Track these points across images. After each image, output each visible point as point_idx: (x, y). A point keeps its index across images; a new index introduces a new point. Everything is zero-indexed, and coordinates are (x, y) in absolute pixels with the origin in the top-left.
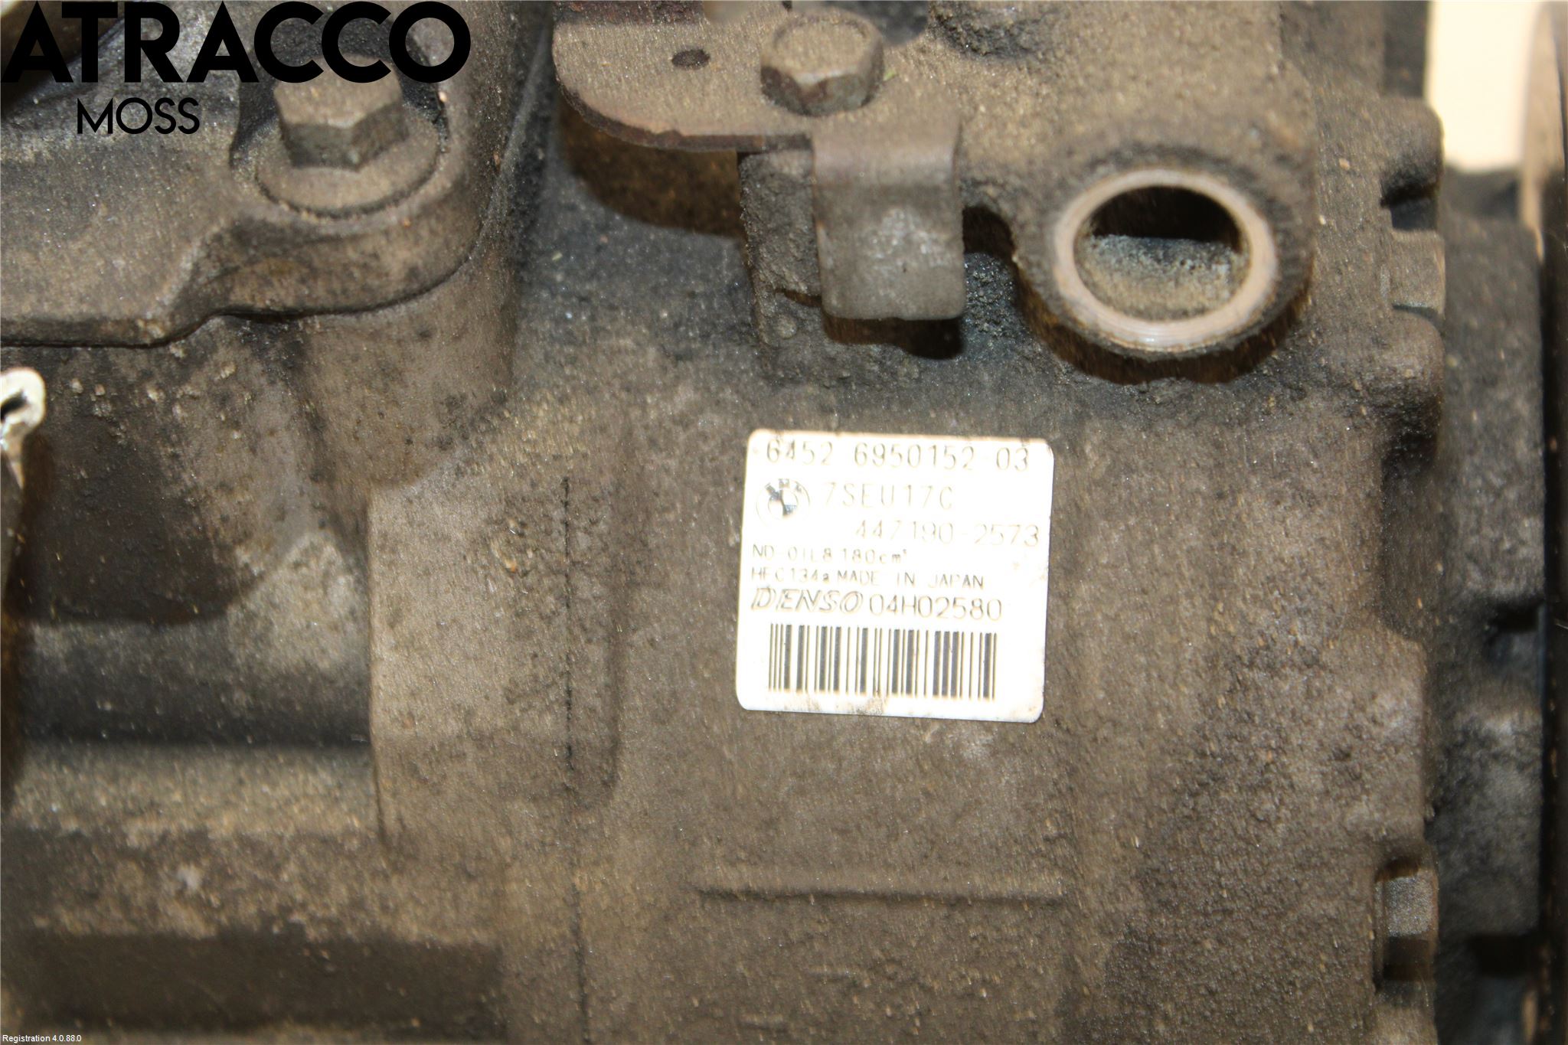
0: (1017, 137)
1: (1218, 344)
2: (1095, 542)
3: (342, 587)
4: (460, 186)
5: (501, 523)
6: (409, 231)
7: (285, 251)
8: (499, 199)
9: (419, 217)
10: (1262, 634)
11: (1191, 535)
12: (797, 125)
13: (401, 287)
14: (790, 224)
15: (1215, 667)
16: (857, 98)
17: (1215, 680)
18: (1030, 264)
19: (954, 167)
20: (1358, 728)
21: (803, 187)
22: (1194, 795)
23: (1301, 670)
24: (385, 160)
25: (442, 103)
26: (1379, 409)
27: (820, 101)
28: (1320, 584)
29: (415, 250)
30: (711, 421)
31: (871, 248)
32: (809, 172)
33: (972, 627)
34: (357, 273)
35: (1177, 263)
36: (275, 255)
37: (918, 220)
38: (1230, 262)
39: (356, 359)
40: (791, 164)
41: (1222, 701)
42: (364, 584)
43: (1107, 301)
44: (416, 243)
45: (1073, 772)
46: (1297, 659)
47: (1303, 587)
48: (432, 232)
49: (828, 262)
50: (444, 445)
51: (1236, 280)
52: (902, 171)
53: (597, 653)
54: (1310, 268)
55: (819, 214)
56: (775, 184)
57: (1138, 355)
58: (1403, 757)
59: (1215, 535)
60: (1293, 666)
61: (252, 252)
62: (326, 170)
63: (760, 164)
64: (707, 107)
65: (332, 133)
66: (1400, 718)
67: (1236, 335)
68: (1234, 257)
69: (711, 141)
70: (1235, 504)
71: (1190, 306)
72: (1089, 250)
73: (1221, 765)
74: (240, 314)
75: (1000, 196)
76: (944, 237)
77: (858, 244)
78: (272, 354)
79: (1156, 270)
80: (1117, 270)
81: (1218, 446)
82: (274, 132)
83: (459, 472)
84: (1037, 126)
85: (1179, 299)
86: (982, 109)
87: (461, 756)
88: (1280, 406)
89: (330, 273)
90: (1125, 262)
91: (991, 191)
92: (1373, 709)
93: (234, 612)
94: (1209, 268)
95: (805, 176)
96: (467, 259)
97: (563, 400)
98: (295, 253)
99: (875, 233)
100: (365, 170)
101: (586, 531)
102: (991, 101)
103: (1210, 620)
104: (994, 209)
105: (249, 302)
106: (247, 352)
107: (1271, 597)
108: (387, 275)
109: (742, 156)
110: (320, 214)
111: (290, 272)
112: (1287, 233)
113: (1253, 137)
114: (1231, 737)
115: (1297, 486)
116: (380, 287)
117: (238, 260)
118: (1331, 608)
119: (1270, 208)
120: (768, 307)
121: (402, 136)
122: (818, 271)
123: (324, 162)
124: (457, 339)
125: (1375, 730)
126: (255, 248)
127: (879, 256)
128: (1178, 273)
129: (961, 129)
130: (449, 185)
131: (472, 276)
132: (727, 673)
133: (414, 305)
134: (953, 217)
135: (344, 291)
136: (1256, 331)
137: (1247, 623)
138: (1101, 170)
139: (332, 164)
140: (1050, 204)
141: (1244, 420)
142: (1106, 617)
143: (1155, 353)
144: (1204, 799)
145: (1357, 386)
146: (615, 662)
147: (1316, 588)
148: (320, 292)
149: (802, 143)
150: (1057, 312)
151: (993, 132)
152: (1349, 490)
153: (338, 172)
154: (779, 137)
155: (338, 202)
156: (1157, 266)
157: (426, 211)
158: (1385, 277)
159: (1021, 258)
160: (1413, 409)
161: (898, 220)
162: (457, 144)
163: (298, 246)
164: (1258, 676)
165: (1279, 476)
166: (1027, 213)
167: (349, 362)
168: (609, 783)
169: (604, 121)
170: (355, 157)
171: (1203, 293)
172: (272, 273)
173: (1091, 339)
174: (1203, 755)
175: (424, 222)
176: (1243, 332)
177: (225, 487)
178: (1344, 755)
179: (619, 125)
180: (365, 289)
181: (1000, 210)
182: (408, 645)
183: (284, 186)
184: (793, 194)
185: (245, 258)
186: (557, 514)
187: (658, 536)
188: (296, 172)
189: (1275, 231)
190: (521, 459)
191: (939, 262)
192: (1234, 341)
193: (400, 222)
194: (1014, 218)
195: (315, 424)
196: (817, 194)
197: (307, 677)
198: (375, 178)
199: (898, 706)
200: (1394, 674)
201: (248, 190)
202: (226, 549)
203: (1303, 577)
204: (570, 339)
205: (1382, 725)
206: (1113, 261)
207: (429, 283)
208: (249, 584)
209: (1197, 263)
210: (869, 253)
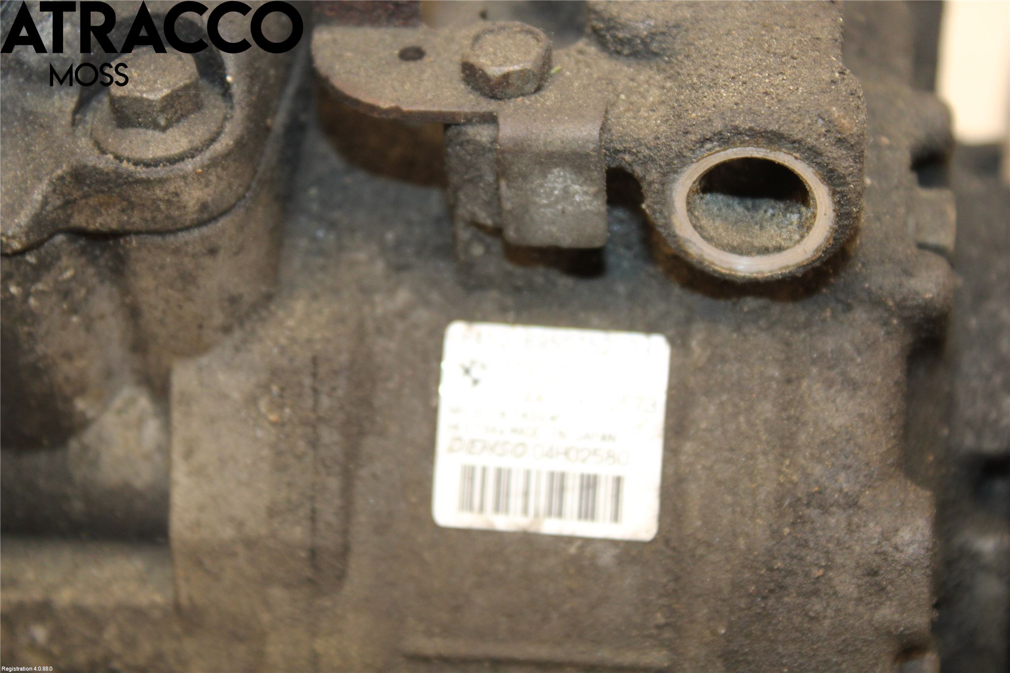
0: (647, 119)
1: (790, 272)
2: (697, 412)
3: (152, 429)
4: (240, 144)
5: (266, 388)
6: (202, 176)
7: (110, 189)
8: (270, 152)
9: (209, 166)
10: (817, 482)
11: (766, 409)
12: (487, 106)
13: (195, 216)
14: (481, 176)
15: (780, 506)
16: (530, 87)
17: (782, 515)
18: (654, 212)
19: (601, 141)
20: (884, 553)
21: (490, 150)
22: (765, 598)
23: (845, 510)
24: (184, 123)
25: (228, 84)
26: (905, 320)
27: (504, 87)
28: (860, 448)
29: (206, 190)
30: (422, 315)
31: (539, 195)
32: (495, 140)
33: (605, 472)
34: (163, 206)
35: (762, 212)
36: (102, 192)
37: (574, 177)
38: (800, 212)
39: (162, 267)
40: (482, 134)
41: (787, 530)
42: (167, 427)
43: (709, 239)
44: (207, 186)
45: (677, 579)
46: (842, 501)
47: (848, 449)
48: (219, 178)
49: (508, 206)
50: (227, 330)
51: (805, 227)
52: (562, 142)
53: (334, 483)
54: (857, 218)
55: (502, 170)
56: (470, 148)
57: (732, 278)
58: (918, 575)
59: (784, 409)
60: (839, 506)
61: (86, 189)
62: (141, 130)
63: (459, 133)
64: (422, 90)
65: (146, 103)
66: (915, 546)
67: (804, 266)
68: (803, 209)
69: (424, 116)
70: (799, 387)
71: (771, 244)
72: (698, 201)
73: (785, 577)
74: (77, 233)
75: (634, 161)
76: (592, 190)
77: (529, 193)
78: (102, 262)
79: (746, 216)
80: (718, 216)
81: (788, 344)
82: (106, 100)
83: (237, 349)
84: (662, 110)
85: (763, 239)
86: (623, 97)
87: (234, 555)
88: (834, 317)
89: (143, 205)
90: (723, 210)
91: (627, 157)
92: (897, 540)
93: (74, 445)
94: (785, 216)
95: (492, 143)
96: (244, 196)
97: (315, 297)
98: (117, 190)
99: (542, 186)
100: (170, 131)
101: (330, 395)
102: (630, 91)
103: (780, 472)
104: (629, 171)
105: (84, 224)
106: (83, 260)
107: (824, 455)
108: (185, 207)
109: (447, 126)
110: (136, 163)
111: (114, 205)
112: (843, 195)
113: (820, 125)
114: (793, 557)
115: (843, 373)
116: (180, 216)
117: (76, 194)
118: (867, 464)
119: (831, 177)
120: (464, 234)
121: (198, 106)
122: (499, 211)
123: (140, 125)
124: (236, 254)
125: (897, 556)
126: (89, 186)
127: (545, 202)
128: (762, 219)
129: (607, 112)
130: (231, 143)
131: (248, 209)
132: (426, 499)
133: (205, 230)
134: (599, 176)
135: (154, 218)
136: (818, 264)
137: (806, 475)
138: (708, 145)
139: (147, 127)
140: (670, 171)
141: (807, 325)
142: (704, 468)
143: (744, 277)
144: (771, 602)
145: (890, 303)
146: (347, 490)
147: (856, 451)
148: (136, 219)
149: (491, 119)
150: (673, 246)
151: (630, 114)
152: (883, 379)
153: (150, 132)
154: (474, 114)
155: (149, 154)
156: (747, 213)
157: (214, 162)
158: (911, 222)
159: (648, 206)
160: (929, 320)
161: (560, 177)
162: (239, 113)
163: (119, 185)
164: (813, 513)
165: (831, 368)
166: (654, 175)
167: (157, 269)
168: (341, 576)
169: (347, 98)
170: (163, 122)
171: (781, 236)
172: (101, 205)
173: (699, 266)
174: (771, 569)
175: (212, 170)
176: (808, 265)
177: (68, 356)
178: (874, 573)
179: (357, 102)
180: (168, 217)
181: (633, 171)
182: (198, 472)
183: (111, 142)
184: (483, 155)
185: (80, 193)
186: (307, 381)
187: (381, 398)
188: (119, 131)
189: (834, 193)
190: (283, 341)
191: (588, 207)
192: (801, 270)
193: (194, 170)
194: (644, 178)
195: (134, 313)
196: (500, 156)
197: (126, 492)
198: (178, 138)
199: (551, 527)
200: (912, 514)
201: (84, 143)
202: (68, 400)
203: (848, 441)
204: (321, 252)
205: (902, 552)
206: (715, 209)
207: (215, 214)
208: (84, 423)
209: (777, 211)
210: (537, 199)
